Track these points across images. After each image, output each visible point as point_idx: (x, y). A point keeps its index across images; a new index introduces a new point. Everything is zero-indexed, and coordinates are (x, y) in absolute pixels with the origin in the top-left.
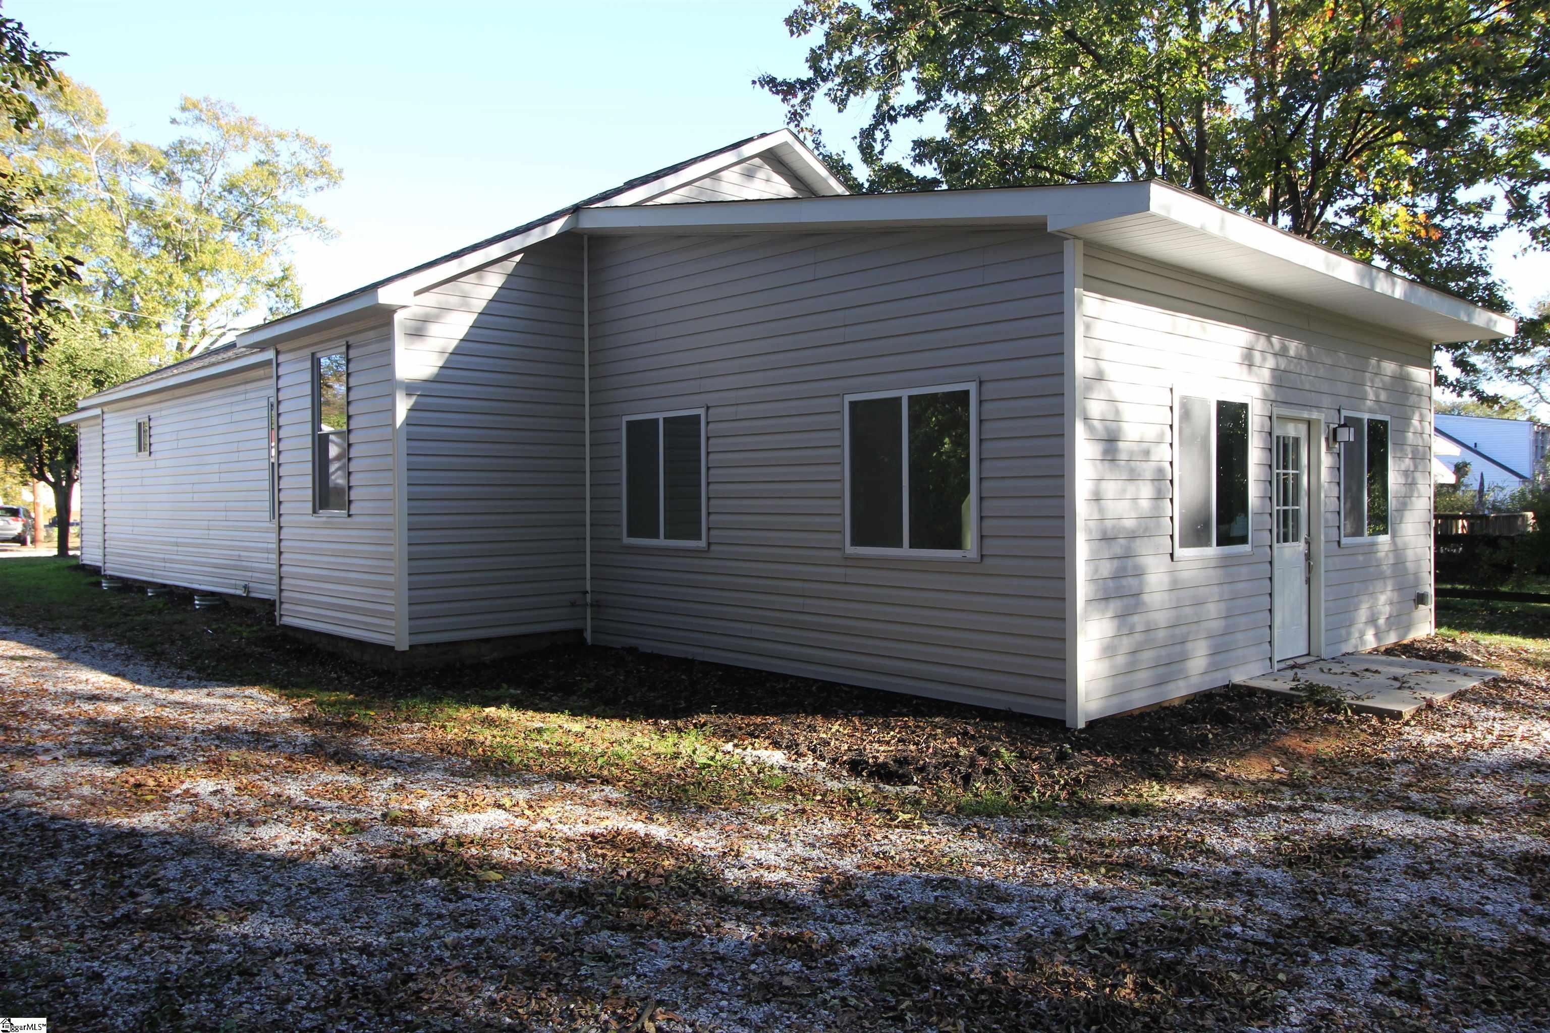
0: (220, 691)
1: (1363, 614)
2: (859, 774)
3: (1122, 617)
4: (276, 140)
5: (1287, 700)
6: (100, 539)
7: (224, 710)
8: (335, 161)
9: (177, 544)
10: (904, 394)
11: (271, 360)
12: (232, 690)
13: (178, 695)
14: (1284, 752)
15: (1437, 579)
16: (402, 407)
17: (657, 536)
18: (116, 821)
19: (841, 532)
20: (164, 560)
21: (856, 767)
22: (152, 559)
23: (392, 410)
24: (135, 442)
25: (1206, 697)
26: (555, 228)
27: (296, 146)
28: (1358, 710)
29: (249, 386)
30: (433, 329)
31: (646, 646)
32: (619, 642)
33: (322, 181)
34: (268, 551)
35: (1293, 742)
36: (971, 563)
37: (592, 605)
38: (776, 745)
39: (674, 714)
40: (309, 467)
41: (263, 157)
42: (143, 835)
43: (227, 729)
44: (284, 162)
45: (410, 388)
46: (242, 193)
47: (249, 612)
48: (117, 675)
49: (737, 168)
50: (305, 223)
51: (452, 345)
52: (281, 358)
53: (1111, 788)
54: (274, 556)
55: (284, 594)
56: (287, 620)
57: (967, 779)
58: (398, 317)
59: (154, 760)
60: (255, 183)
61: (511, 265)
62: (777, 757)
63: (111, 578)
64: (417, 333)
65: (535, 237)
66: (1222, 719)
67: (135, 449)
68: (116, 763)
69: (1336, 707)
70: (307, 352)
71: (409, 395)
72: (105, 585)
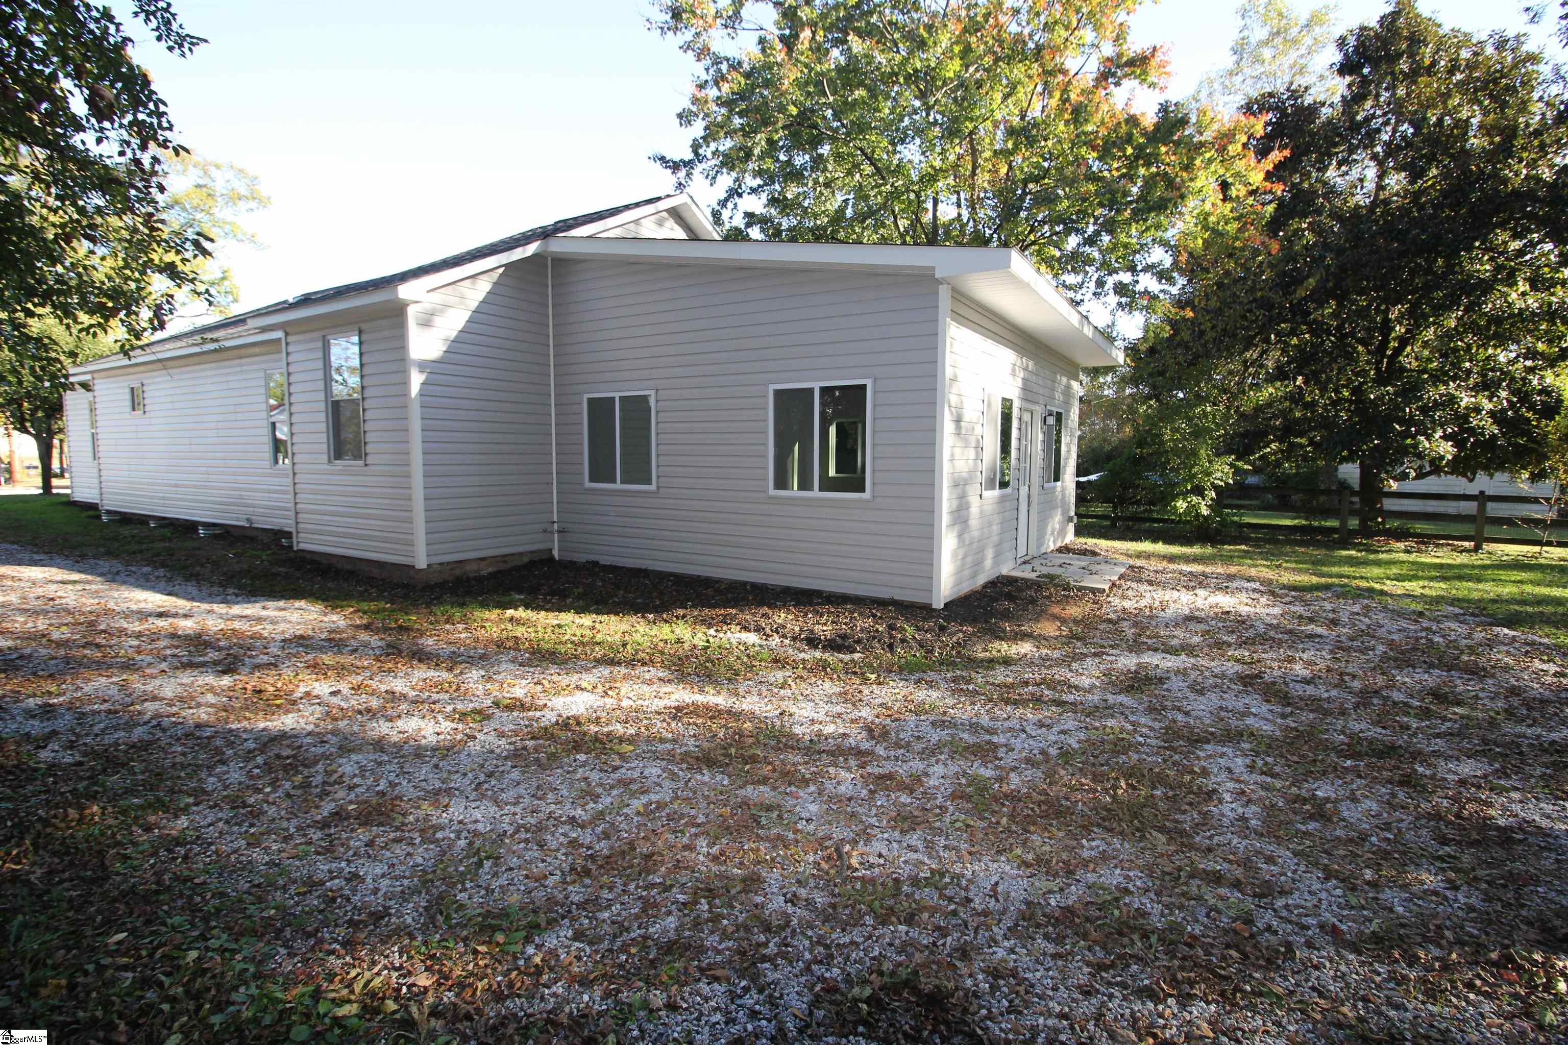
0: (271, 604)
1: (1049, 528)
2: (816, 647)
3: (960, 536)
4: (213, 169)
5: (1036, 585)
6: (96, 481)
7: (285, 621)
8: (264, 190)
9: (176, 486)
10: (816, 386)
11: (279, 340)
12: (281, 604)
13: (236, 610)
14: (1056, 617)
15: (1077, 506)
16: (416, 380)
17: (614, 481)
18: (262, 725)
19: (766, 479)
20: (164, 498)
21: (812, 642)
22: (152, 497)
23: (406, 383)
24: (128, 403)
25: (992, 584)
26: (531, 249)
27: (230, 175)
28: (1080, 589)
29: (244, 361)
30: (438, 320)
31: (605, 560)
32: (582, 558)
33: (253, 204)
34: (285, 492)
35: (1056, 610)
36: (867, 501)
37: (559, 532)
38: (746, 629)
39: (658, 610)
40: (323, 427)
41: (201, 182)
42: (295, 736)
43: (302, 637)
44: (220, 187)
45: (423, 366)
46: (184, 209)
47: (253, 539)
48: (169, 594)
49: (653, 218)
50: (240, 236)
51: (453, 334)
52: (290, 339)
53: (979, 647)
54: (291, 496)
55: (301, 526)
56: (303, 546)
57: (891, 646)
58: (411, 311)
59: (258, 667)
60: (195, 202)
61: (496, 275)
62: (752, 638)
63: (109, 512)
64: (426, 323)
65: (518, 254)
66: (1010, 597)
67: (129, 409)
68: (224, 672)
69: (1067, 587)
70: (318, 334)
71: (421, 372)
72: (105, 518)
